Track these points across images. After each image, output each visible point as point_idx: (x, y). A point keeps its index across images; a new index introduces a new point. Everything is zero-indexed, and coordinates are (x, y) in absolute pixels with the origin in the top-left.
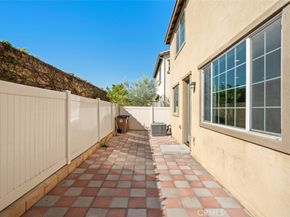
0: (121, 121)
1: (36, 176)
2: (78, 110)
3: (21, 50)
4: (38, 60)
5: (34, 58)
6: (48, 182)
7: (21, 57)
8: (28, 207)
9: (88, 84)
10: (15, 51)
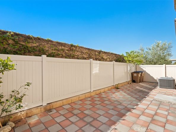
0: (135, 75)
1: (78, 92)
2: (98, 68)
3: (77, 45)
4: (83, 47)
5: (81, 47)
6: (80, 96)
7: (77, 48)
8: (72, 102)
9: (112, 54)
10: (74, 46)
